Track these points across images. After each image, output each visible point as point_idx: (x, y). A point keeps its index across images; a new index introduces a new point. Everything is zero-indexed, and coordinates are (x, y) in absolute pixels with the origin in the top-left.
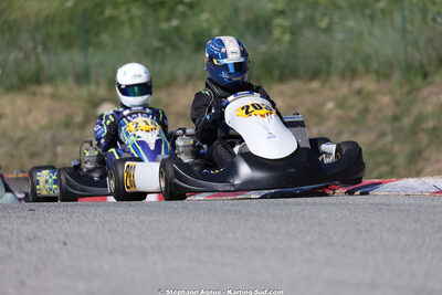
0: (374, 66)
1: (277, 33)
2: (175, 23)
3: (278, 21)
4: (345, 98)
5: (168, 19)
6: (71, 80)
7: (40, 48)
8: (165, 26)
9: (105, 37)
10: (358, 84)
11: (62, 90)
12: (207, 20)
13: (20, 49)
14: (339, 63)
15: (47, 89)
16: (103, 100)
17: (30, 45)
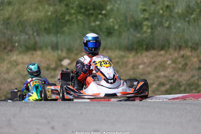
0: (190, 44)
1: (145, 28)
2: (98, 23)
3: (145, 23)
4: (176, 59)
5: (94, 21)
6: (49, 48)
7: (35, 34)
8: (93, 24)
9: (65, 29)
10: (182, 53)
11: (46, 53)
12: (112, 22)
13: (26, 34)
14: (174, 43)
15: (39, 53)
16: (65, 58)
17: (31, 32)
